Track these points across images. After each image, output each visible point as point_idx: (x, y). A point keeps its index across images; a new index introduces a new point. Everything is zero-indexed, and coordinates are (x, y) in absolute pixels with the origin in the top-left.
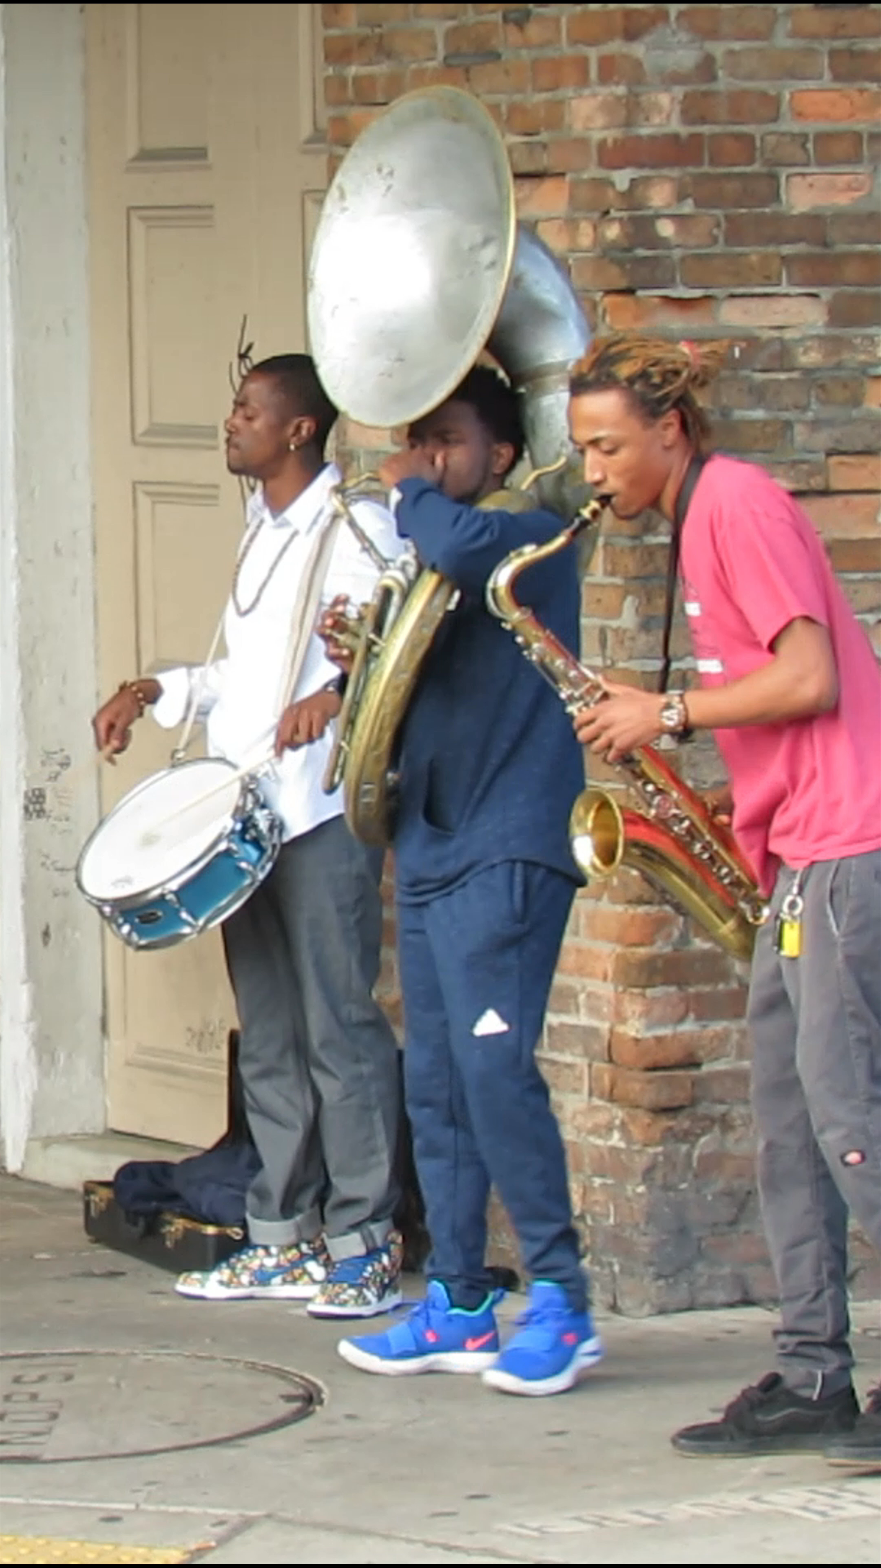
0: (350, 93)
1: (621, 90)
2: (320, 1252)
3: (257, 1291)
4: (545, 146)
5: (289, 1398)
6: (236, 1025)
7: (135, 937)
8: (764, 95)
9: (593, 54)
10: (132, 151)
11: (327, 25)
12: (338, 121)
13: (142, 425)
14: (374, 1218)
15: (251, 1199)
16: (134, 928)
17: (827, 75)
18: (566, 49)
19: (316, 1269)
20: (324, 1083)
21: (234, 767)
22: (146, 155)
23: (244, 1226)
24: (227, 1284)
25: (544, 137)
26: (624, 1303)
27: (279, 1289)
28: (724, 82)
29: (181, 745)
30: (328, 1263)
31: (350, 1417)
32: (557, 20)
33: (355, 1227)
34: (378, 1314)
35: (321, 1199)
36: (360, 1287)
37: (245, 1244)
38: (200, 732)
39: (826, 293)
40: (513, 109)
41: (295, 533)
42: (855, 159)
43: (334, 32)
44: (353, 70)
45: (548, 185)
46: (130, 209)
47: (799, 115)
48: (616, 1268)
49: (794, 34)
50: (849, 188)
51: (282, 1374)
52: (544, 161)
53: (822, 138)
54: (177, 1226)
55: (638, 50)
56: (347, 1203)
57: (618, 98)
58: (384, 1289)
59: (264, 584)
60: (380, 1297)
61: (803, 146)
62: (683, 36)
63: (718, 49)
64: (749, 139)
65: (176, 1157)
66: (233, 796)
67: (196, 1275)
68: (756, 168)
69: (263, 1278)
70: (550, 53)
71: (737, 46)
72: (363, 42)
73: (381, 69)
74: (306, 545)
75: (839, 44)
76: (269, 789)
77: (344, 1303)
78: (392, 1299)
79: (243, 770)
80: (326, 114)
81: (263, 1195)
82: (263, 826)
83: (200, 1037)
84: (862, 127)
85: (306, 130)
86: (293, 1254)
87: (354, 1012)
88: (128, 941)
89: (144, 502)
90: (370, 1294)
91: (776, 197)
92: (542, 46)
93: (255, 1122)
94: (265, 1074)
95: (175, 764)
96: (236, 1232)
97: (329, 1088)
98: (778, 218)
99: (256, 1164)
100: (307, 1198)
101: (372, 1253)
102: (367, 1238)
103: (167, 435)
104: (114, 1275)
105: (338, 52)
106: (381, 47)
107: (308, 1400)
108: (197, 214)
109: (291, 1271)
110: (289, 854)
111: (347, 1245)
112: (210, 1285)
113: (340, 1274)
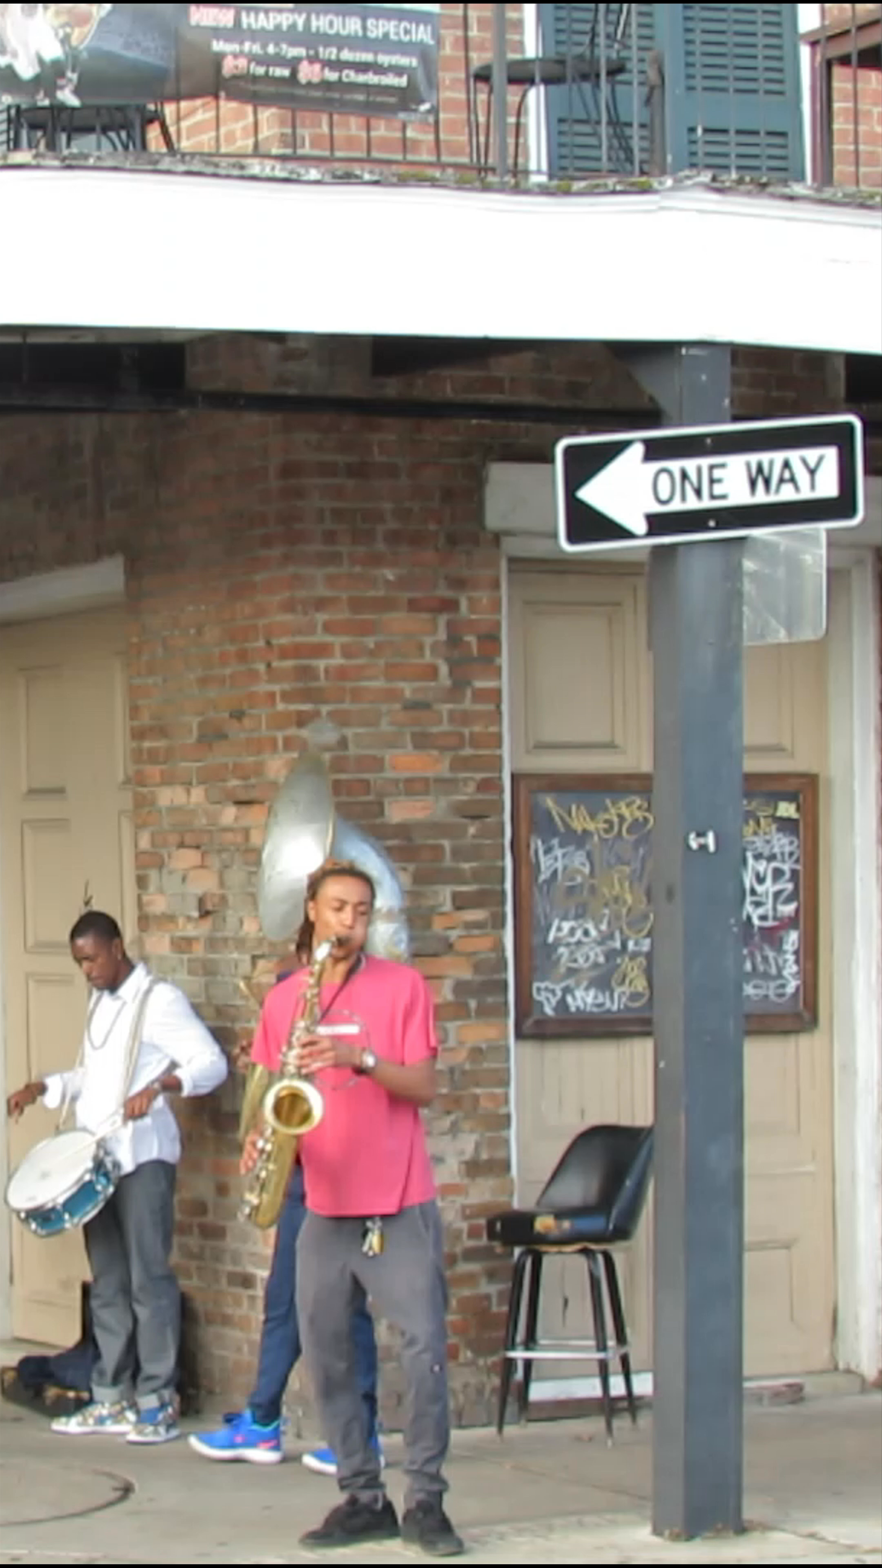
0: (145, 757)
1: (295, 755)
2: (133, 1406)
3: (99, 1428)
4: (253, 786)
5: (116, 1489)
6: (88, 1277)
7: (39, 1231)
8: (374, 758)
9: (280, 736)
10: (24, 788)
11: (132, 719)
12: (139, 773)
13: (30, 941)
14: (166, 1386)
15: (95, 1376)
16: (38, 1225)
17: (410, 746)
18: (264, 732)
19: (131, 1416)
20: (139, 1310)
21: (93, 1134)
22: (32, 792)
23: (90, 1391)
24: (80, 1424)
25: (253, 781)
26: (304, 1433)
27: (111, 1427)
28: (353, 751)
29: (61, 1121)
30: (138, 1412)
31: (151, 1500)
32: (260, 717)
33: (154, 1391)
34: (167, 1441)
35: (134, 1377)
36: (156, 1425)
37: (91, 1401)
38: (72, 1114)
39: (411, 867)
40: (236, 766)
41: (124, 1003)
42: (426, 793)
43: (136, 723)
44: (147, 744)
45: (256, 808)
46: (23, 822)
47: (394, 768)
48: (300, 1413)
49: (392, 723)
50: (424, 808)
51: (111, 1476)
52: (253, 795)
53: (409, 781)
54: (52, 1392)
55: (304, 733)
56: (150, 1378)
57: (294, 759)
58: (169, 1427)
59: (109, 1032)
60: (167, 1430)
61: (397, 786)
62: (330, 725)
63: (349, 732)
64: (367, 782)
65: (51, 1353)
66: (92, 1149)
67: (63, 1420)
68: (370, 798)
69: (101, 1420)
70: (255, 735)
71: (360, 730)
72: (151, 729)
73: (160, 744)
74: (131, 1010)
75: (417, 729)
76: (111, 1146)
77: (146, 1435)
78: (174, 1433)
79: (99, 1136)
80: (132, 769)
81: (102, 1373)
82: (109, 1166)
83: (66, 1285)
84: (430, 774)
85: (121, 777)
86: (118, 1408)
87: (158, 1271)
88: (35, 1232)
89: (32, 984)
90: (162, 1430)
91: (382, 813)
92: (252, 730)
93: (99, 1333)
94: (106, 1305)
95: (58, 1131)
96: (85, 1395)
97: (143, 1313)
98: (385, 826)
99: (97, 1356)
100: (128, 1374)
101: (163, 1406)
102: (161, 1398)
103: (44, 947)
104: (17, 1420)
105: (138, 734)
106: (162, 731)
107: (127, 1490)
108: (60, 824)
109: (117, 1417)
110: (123, 1182)
111: (149, 1402)
112: (71, 1425)
113: (144, 1418)
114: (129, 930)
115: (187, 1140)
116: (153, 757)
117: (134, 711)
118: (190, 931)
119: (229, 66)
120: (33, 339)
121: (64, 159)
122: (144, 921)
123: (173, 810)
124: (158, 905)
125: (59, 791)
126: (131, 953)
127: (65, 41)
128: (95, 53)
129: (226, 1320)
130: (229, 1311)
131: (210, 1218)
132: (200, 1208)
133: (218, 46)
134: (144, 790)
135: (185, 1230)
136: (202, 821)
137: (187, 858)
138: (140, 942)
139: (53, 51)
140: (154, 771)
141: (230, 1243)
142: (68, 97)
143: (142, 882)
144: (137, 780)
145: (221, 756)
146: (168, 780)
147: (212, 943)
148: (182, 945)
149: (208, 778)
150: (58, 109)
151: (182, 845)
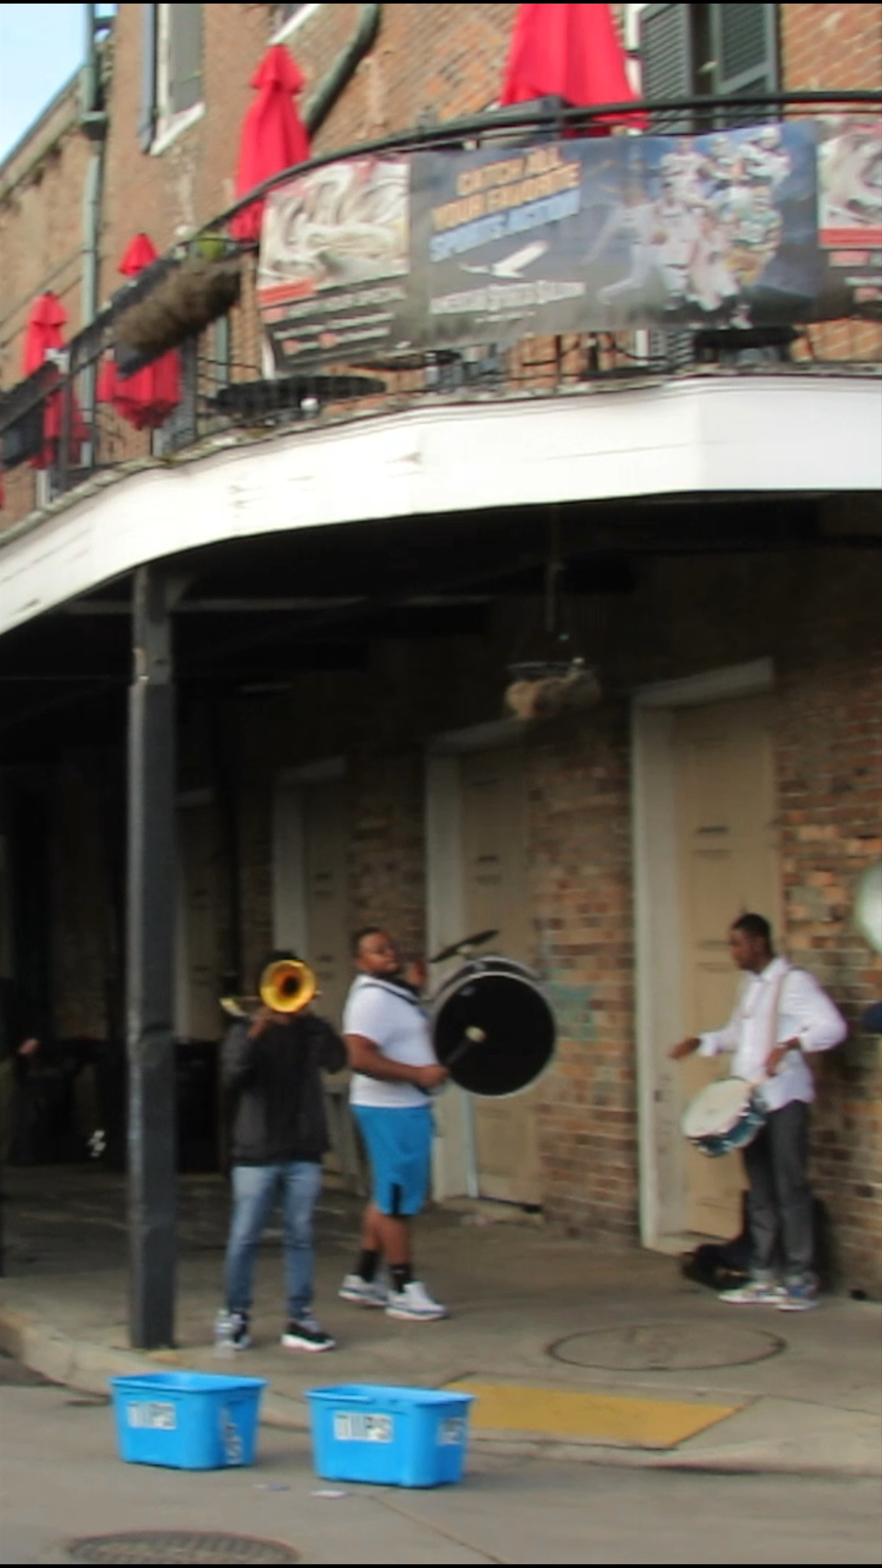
0: (790, 804)
2: (783, 1283)
3: (757, 1299)
4: (872, 825)
5: (772, 1345)
7: (707, 1153)
11: (779, 776)
12: (784, 816)
14: (807, 1268)
15: (752, 1260)
16: (706, 1148)
19: (781, 1291)
20: (783, 1211)
21: (746, 1082)
22: (701, 830)
23: (750, 1272)
24: (743, 1296)
25: (872, 821)
27: (765, 1298)
30: (787, 1288)
31: (801, 1354)
32: (878, 773)
33: (798, 1272)
34: (812, 1309)
35: (784, 1262)
36: (802, 1298)
37: (750, 1279)
40: (859, 810)
43: (782, 779)
44: (791, 795)
45: (875, 841)
46: (695, 852)
51: (768, 1334)
52: (872, 831)
54: (721, 1272)
56: (794, 1263)
58: (811, 1299)
60: (811, 1301)
66: (747, 1093)
67: (729, 1292)
69: (757, 1293)
70: (874, 787)
72: (794, 783)
73: (801, 794)
76: (761, 1092)
77: (796, 1305)
78: (815, 1303)
80: (779, 813)
81: (758, 1259)
83: (729, 1193)
85: (770, 819)
86: (771, 1284)
88: (704, 1154)
90: (807, 1301)
92: (872, 783)
93: (753, 1229)
94: (758, 1208)
95: (719, 1079)
97: (787, 1215)
99: (752, 1245)
100: (778, 1260)
102: (804, 1278)
103: (709, 944)
104: (695, 1292)
105: (785, 787)
106: (800, 784)
107: (780, 1346)
108: (719, 854)
109: (769, 1292)
110: (772, 1117)
111: (795, 1280)
112: (735, 1296)
113: (793, 1293)
114: (777, 932)
115: (820, 1085)
116: (794, 804)
117: (781, 770)
118: (824, 931)
119: (862, 295)
120: (713, 500)
121: (740, 368)
122: (791, 925)
123: (813, 843)
124: (800, 913)
125: (720, 830)
126: (777, 947)
127: (738, 281)
128: (764, 290)
129: (853, 1221)
130: (855, 1214)
131: (840, 1146)
132: (830, 1136)
133: (853, 281)
134: (788, 828)
135: (820, 1153)
136: (833, 851)
137: (820, 879)
138: (784, 940)
139: (730, 290)
140: (795, 814)
141: (856, 1164)
142: (741, 323)
143: (787, 896)
144: (781, 821)
145: (848, 803)
146: (809, 821)
147: (842, 941)
148: (818, 942)
149: (838, 819)
150: (734, 332)
151: (818, 869)
